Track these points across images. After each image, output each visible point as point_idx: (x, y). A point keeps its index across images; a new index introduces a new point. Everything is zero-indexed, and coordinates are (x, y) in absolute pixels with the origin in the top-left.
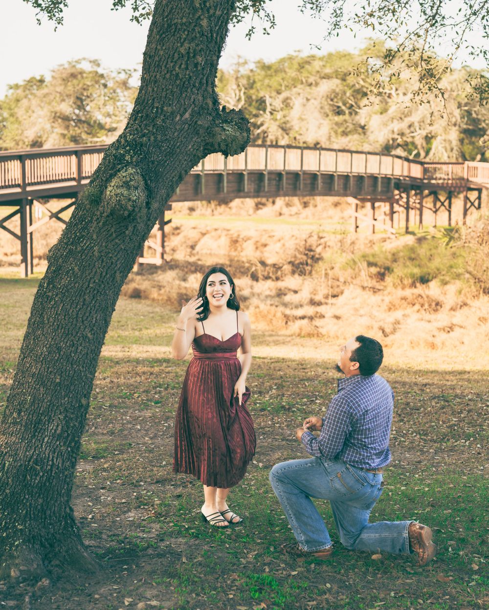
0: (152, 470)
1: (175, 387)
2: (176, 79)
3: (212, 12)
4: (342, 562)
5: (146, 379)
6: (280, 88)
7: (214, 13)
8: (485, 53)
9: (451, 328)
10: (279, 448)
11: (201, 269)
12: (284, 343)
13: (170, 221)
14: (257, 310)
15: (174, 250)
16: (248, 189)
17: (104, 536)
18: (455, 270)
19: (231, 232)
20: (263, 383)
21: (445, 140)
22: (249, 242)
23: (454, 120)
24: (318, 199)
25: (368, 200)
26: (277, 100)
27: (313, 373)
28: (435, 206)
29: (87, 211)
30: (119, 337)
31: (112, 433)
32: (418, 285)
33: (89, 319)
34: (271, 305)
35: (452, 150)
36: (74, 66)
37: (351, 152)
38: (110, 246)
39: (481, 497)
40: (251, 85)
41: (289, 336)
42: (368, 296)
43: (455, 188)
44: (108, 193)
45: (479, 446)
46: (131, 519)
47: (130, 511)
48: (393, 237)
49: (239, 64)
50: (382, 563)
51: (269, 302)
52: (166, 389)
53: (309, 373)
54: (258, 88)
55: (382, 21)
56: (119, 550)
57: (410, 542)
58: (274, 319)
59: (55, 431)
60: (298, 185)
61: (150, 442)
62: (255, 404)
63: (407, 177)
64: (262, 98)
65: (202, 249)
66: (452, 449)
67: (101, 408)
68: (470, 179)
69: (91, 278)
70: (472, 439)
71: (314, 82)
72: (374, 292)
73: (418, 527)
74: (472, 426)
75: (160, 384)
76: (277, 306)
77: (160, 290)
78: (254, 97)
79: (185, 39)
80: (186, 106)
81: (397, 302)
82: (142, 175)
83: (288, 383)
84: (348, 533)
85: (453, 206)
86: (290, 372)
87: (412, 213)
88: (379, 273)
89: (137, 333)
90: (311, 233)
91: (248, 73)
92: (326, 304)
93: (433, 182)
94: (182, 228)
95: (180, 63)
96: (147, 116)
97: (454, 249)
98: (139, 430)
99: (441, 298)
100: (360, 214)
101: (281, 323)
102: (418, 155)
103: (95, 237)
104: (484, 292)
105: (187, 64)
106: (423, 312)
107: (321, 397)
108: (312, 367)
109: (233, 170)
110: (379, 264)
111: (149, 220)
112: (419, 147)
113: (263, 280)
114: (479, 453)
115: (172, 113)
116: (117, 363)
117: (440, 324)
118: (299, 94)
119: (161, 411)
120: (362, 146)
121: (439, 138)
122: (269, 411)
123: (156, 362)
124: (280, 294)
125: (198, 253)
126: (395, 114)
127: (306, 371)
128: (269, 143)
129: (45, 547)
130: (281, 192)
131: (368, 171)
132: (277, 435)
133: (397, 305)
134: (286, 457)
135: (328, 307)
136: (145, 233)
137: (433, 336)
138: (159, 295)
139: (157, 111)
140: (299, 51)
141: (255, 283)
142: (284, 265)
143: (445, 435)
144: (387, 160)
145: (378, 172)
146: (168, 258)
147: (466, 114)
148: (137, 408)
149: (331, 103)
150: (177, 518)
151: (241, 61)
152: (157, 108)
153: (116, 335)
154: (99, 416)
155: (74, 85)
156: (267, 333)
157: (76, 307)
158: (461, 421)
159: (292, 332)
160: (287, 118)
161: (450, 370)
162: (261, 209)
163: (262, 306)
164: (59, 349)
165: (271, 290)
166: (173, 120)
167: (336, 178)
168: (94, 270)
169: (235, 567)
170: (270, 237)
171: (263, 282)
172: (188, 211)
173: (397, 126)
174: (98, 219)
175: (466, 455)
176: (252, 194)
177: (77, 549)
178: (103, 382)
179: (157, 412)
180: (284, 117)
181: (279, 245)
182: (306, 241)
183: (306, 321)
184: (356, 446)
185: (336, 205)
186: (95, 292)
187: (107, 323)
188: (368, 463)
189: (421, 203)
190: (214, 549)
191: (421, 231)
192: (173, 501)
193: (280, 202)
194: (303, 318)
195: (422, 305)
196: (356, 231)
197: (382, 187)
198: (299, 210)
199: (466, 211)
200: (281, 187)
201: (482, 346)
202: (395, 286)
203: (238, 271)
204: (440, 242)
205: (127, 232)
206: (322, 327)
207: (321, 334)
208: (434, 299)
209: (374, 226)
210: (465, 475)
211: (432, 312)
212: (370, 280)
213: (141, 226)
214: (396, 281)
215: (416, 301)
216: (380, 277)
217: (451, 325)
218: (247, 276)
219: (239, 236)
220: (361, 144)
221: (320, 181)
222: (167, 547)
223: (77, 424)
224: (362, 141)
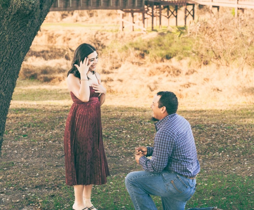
0: (31, 180)
1: (34, 126)
5: (15, 121)
9: (188, 85)
11: (35, 53)
16: (60, 5)
18: (186, 51)
19: (48, 32)
22: (59, 37)
24: (99, 11)
25: (129, 12)
28: (168, 15)
32: (165, 60)
33: (3, 83)
39: (241, 189)
42: (136, 67)
43: (179, 3)
45: (228, 156)
47: (24, 207)
48: (145, 33)
52: (29, 127)
53: (113, 115)
60: (89, 3)
61: (25, 161)
69: (4, 56)
70: (223, 152)
74: (221, 144)
75: (24, 124)
81: (154, 71)
85: (178, 14)
87: (155, 18)
88: (141, 54)
90: (98, 31)
92: (112, 73)
97: (183, 39)
98: (16, 154)
99: (180, 68)
100: (125, 20)
103: (6, 28)
104: (204, 64)
106: (169, 76)
107: (125, 129)
108: (113, 111)
110: (140, 48)
114: (230, 160)
117: (182, 83)
119: (28, 141)
123: (18, 111)
127: (110, 113)
130: (79, 7)
135: (114, 74)
137: (180, 90)
141: (68, 61)
143: (206, 150)
148: (13, 139)
158: (213, 141)
161: (194, 110)
162: (65, 18)
168: (6, 51)
170: (72, 34)
174: (8, 16)
175: (222, 162)
176: (62, 9)
179: (26, 142)
181: (77, 39)
182: (95, 36)
183: (104, 83)
185: (109, 15)
186: (7, 65)
189: (160, 13)
191: (160, 29)
192: (50, 199)
193: (76, 13)
195: (169, 72)
196: (123, 30)
197: (138, 4)
198: (87, 18)
199: (186, 17)
200: (79, 4)
201: (209, 95)
202: (152, 61)
203: (57, 54)
204: (175, 35)
205: (28, 25)
206: (113, 87)
207: (113, 91)
208: (176, 68)
209: (133, 26)
210: (225, 175)
211: (175, 76)
212: (136, 58)
213: (36, 21)
214: (152, 58)
215: (165, 70)
216: (141, 56)
217: (188, 84)
218: (63, 57)
219: (53, 34)
221: (102, 0)
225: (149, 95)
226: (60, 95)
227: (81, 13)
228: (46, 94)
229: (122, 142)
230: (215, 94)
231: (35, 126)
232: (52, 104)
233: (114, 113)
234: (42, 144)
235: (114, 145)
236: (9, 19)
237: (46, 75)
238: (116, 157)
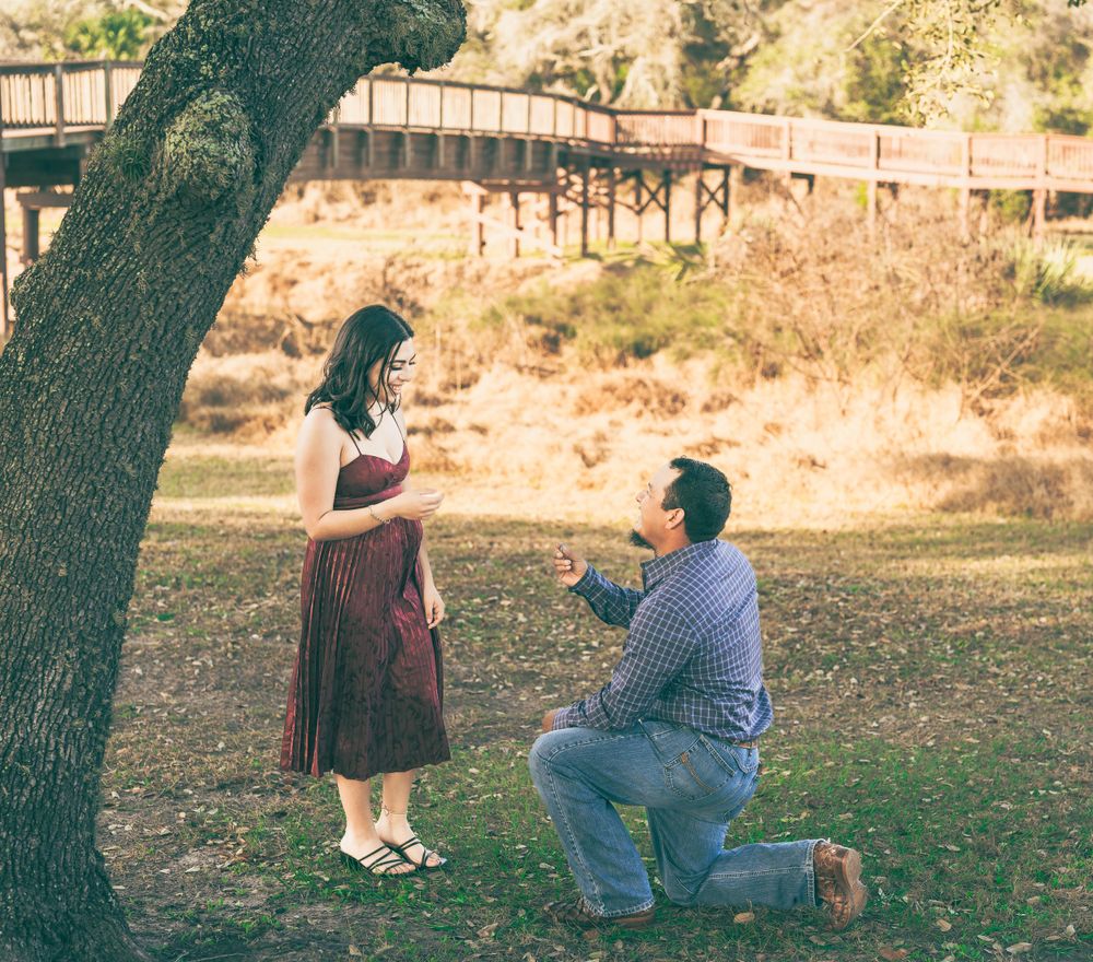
0: (202, 762)
9: (712, 446)
17: (150, 911)
18: (703, 329)
23: (667, 24)
24: (394, 185)
25: (503, 188)
28: (638, 201)
32: (630, 360)
33: (128, 434)
35: (666, 86)
37: (472, 87)
38: (174, 269)
42: (530, 383)
43: (678, 163)
44: (169, 148)
45: (853, 680)
46: (194, 869)
48: (557, 263)
52: (177, 587)
53: (463, 546)
56: (200, 939)
57: (816, 882)
59: (60, 685)
60: (363, 156)
63: (583, 139)
66: (805, 690)
68: (709, 145)
69: (131, 341)
70: (836, 667)
72: (542, 376)
73: (833, 851)
74: (830, 642)
75: (160, 577)
81: (596, 396)
82: (244, 108)
84: (684, 873)
85: (673, 199)
87: (593, 213)
88: (546, 338)
90: (395, 256)
92: (447, 401)
93: (631, 150)
97: (692, 287)
98: (141, 677)
99: (681, 387)
100: (487, 217)
102: (597, 95)
103: (137, 247)
104: (764, 374)
106: (647, 415)
107: (509, 593)
108: (461, 534)
110: (545, 318)
112: (599, 78)
113: (310, 355)
114: (860, 696)
117: (691, 440)
119: (178, 635)
120: (484, 76)
121: (639, 63)
126: (550, 10)
127: (453, 540)
129: (52, 943)
130: (330, 171)
131: (508, 127)
133: (594, 401)
134: (475, 719)
135: (455, 408)
141: (294, 362)
143: (781, 663)
144: (542, 105)
145: (524, 130)
147: (691, 12)
150: (298, 862)
157: (99, 408)
158: (804, 633)
164: (63, 502)
167: (442, 142)
168: (138, 324)
170: (301, 265)
171: (313, 360)
173: (550, 35)
174: (143, 207)
175: (835, 701)
177: (121, 942)
179: (171, 638)
181: (321, 282)
182: (384, 274)
183: (420, 437)
185: (432, 198)
188: (741, 729)
190: (400, 923)
192: (273, 825)
193: (314, 191)
195: (646, 402)
196: (481, 253)
197: (534, 161)
198: (355, 210)
199: (700, 210)
200: (329, 158)
201: (785, 481)
202: (585, 363)
203: (253, 336)
204: (663, 272)
205: (212, 237)
206: (455, 450)
207: (453, 464)
208: (668, 388)
209: (517, 241)
210: (847, 742)
211: (667, 415)
212: (530, 354)
213: (240, 224)
214: (585, 353)
215: (633, 393)
216: (547, 345)
217: (710, 441)
218: (275, 347)
220: (480, 71)
221: (408, 147)
222: (298, 925)
223: (105, 667)
224: (484, 65)
225: (578, 481)
226: (272, 480)
227: (332, 189)
228: (221, 475)
229: (500, 638)
230: (803, 476)
231: (200, 585)
232: (247, 509)
233: (466, 542)
234: (226, 644)
235: (476, 647)
236: (148, 214)
237: (218, 410)
238: (483, 686)
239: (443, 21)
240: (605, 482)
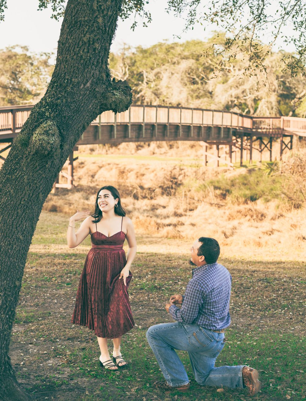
0: (65, 331)
2: (81, 60)
3: (105, 12)
4: (196, 394)
5: (61, 268)
6: (152, 66)
7: (107, 14)
8: (295, 40)
9: (271, 232)
10: (153, 315)
12: (156, 243)
13: (77, 158)
14: (138, 220)
15: (80, 178)
16: (131, 135)
17: (32, 377)
18: (274, 192)
19: (119, 166)
20: (142, 270)
21: (267, 102)
22: (132, 173)
23: (273, 88)
24: (180, 142)
25: (214, 143)
26: (151, 74)
27: (176, 263)
28: (260, 148)
29: (19, 151)
30: (42, 238)
31: (37, 305)
32: (249, 202)
33: (21, 226)
34: (147, 216)
35: (272, 108)
36: (10, 51)
37: (203, 110)
38: (35, 175)
39: (292, 349)
40: (133, 64)
41: (160, 238)
42: (214, 209)
43: (274, 135)
44: (34, 138)
45: (291, 313)
46: (50, 365)
47: (50, 359)
48: (232, 169)
49: (124, 49)
50: (224, 394)
51: (146, 214)
52: (74, 275)
53: (174, 264)
54: (138, 66)
55: (223, 19)
56: (42, 386)
57: (243, 380)
58: (149, 226)
60: (166, 133)
61: (63, 311)
62: (136, 285)
63: (241, 127)
64: (140, 72)
65: (99, 178)
66: (273, 316)
67: (29, 288)
68: (285, 129)
69: (22, 198)
71: (177, 62)
72: (219, 207)
73: (249, 370)
74: (286, 300)
75: (70, 271)
76: (151, 217)
77: (70, 206)
78: (135, 72)
79: (87, 32)
80: (87, 78)
81: (235, 214)
82: (57, 126)
83: (159, 271)
84: (200, 374)
85: (273, 147)
86: (160, 263)
87: (245, 152)
88: (222, 194)
89: (54, 236)
90: (175, 166)
91: (131, 55)
92: (185, 215)
93: (259, 130)
94: (86, 163)
95: (83, 48)
96: (61, 85)
97: (274, 177)
98: (56, 303)
99: (265, 211)
100: (209, 153)
101: (153, 228)
102: (249, 112)
104: (295, 207)
105: (88, 49)
106: (252, 221)
107: (182, 280)
108: (175, 259)
109: (120, 123)
110: (222, 187)
111: (62, 157)
112: (250, 106)
113: (142, 199)
114: (291, 319)
115: (78, 83)
116: (41, 257)
117: (264, 230)
118: (166, 70)
119: (71, 290)
120: (210, 106)
121: (263, 100)
122: (146, 290)
123: (67, 256)
124: (154, 208)
125: (96, 180)
126: (232, 84)
127: (171, 262)
128: (145, 104)
130: (154, 138)
131: (215, 123)
132: (151, 307)
133: (234, 216)
134: (157, 321)
135: (187, 217)
136: (59, 166)
137: (260, 238)
138: (70, 209)
139: (67, 82)
140: (166, 40)
141: (136, 201)
142: (156, 188)
143: (268, 306)
144: (227, 116)
145: (221, 124)
146: (76, 184)
147: (282, 83)
148: (54, 288)
149: (189, 76)
150: (82, 364)
151: (126, 47)
152: (68, 79)
153: (40, 238)
154: (28, 293)
155: (10, 64)
156: (144, 236)
157: (12, 218)
158: (278, 296)
159: (162, 235)
160: (158, 87)
161: (271, 261)
162: (140, 149)
163: (141, 217)
165: (147, 206)
166: (78, 88)
167: (192, 128)
168: (24, 192)
169: (123, 398)
170: (146, 169)
171: (142, 200)
172: (90, 151)
173: (234, 92)
174: (27, 156)
175: (282, 320)
176: (134, 139)
177: (13, 385)
178: (31, 270)
179: (68, 291)
180: (156, 85)
181: (153, 175)
182: (171, 172)
183: (171, 227)
184: (206, 314)
185: (192, 147)
186: (25, 207)
187: (33, 229)
188: (215, 326)
189: (251, 146)
190: (107, 385)
191: (251, 165)
192: (79, 352)
193: (153, 144)
194: (169, 225)
195: (252, 216)
196: (206, 165)
197: (224, 134)
198: (167, 151)
199: (282, 151)
200: (154, 134)
201: (293, 244)
202: (233, 203)
203: (124, 193)
204: (264, 172)
205: (47, 166)
206: (182, 232)
207: (182, 236)
208: (260, 212)
209: (218, 161)
210: (281, 334)
211: (259, 221)
212: (215, 199)
213: (56, 162)
214: (233, 199)
215: (247, 213)
216: (222, 196)
217: (271, 230)
218: (131, 196)
219: (125, 168)
220: (209, 104)
221: (181, 130)
222: (75, 384)
223: (12, 299)
224: (210, 102)
225: (223, 243)
227: (159, 144)
230: (299, 243)
236: (28, 159)
239: (124, 97)
240: (232, 243)
